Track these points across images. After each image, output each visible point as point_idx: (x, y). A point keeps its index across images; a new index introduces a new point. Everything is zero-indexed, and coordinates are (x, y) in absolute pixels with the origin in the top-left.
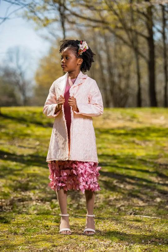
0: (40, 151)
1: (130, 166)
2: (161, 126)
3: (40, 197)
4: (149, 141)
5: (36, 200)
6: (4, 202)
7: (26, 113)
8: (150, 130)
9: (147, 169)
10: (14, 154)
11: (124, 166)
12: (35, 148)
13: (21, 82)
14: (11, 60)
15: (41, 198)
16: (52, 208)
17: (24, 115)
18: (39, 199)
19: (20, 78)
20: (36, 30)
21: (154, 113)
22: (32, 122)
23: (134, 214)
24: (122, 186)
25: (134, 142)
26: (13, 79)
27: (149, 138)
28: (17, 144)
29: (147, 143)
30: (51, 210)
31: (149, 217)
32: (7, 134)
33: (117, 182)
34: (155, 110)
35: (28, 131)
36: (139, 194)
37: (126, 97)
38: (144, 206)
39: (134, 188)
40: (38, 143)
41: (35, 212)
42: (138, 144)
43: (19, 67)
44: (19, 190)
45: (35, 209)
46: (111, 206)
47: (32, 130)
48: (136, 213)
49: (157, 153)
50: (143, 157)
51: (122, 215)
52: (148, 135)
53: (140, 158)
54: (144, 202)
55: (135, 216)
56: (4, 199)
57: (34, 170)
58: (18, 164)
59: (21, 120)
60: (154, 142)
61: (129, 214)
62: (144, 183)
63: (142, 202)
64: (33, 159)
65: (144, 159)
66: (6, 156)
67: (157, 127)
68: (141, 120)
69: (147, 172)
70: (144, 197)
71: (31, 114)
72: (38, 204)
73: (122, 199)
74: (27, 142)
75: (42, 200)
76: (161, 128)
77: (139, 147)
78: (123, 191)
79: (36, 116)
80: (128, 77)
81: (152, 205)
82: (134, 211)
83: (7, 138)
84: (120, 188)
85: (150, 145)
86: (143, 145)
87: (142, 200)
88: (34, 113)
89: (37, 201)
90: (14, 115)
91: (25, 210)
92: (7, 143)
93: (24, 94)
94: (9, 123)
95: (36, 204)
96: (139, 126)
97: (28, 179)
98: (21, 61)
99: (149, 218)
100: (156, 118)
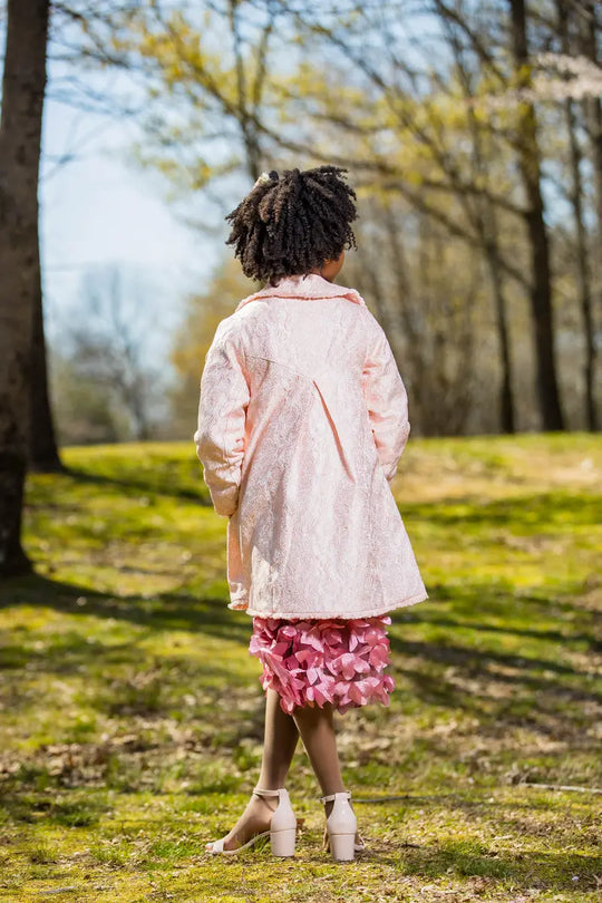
0: (194, 581)
1: (495, 622)
2: (586, 489)
3: (197, 733)
4: (552, 537)
5: (188, 742)
6: (77, 753)
7: (147, 464)
8: (549, 505)
9: (553, 627)
10: (108, 595)
11: (476, 621)
12: (176, 574)
13: (129, 378)
14: (95, 306)
15: (203, 737)
16: (242, 770)
17: (140, 470)
18: (195, 739)
19: (125, 365)
20: (170, 200)
21: (557, 451)
22: (164, 491)
23: (528, 781)
24: (474, 686)
25: (501, 543)
26: (103, 367)
27: (548, 529)
28: (119, 563)
29: (546, 544)
30: (237, 775)
31: (583, 790)
32: (86, 533)
33: (455, 675)
34: (562, 440)
35: (154, 520)
36: (533, 714)
37: (464, 405)
38: (555, 754)
39: (514, 692)
40: (186, 555)
41: (185, 784)
42: (515, 549)
43: (123, 330)
44: (127, 710)
45: (183, 772)
46: (443, 754)
47: (167, 517)
48: (534, 776)
49: (581, 576)
50: (535, 589)
51: (485, 787)
52: (545, 519)
53: (528, 593)
54: (553, 739)
55: (530, 787)
56: (79, 742)
57: (177, 645)
58: (123, 624)
59: (129, 485)
60: (567, 542)
61: (510, 781)
62: (549, 675)
63: (546, 738)
64: (173, 607)
65: (540, 595)
66: (81, 601)
67: (574, 492)
68: (518, 472)
69: (554, 637)
70: (551, 722)
71: (161, 467)
72: (193, 755)
73: (479, 732)
74: (152, 555)
75: (206, 742)
76: (588, 497)
77: (521, 557)
78: (478, 703)
79: (177, 470)
80: (467, 344)
81: (581, 749)
82: (525, 771)
83: (83, 543)
84: (469, 694)
85: (557, 549)
86: (535, 553)
87: (546, 732)
88: (174, 462)
89: (189, 746)
90: (106, 471)
91: (149, 777)
92: (87, 558)
93: (138, 414)
94: (91, 496)
95: (188, 758)
96: (515, 492)
97: (158, 674)
98: (127, 312)
99: (581, 794)
100: (568, 465)
